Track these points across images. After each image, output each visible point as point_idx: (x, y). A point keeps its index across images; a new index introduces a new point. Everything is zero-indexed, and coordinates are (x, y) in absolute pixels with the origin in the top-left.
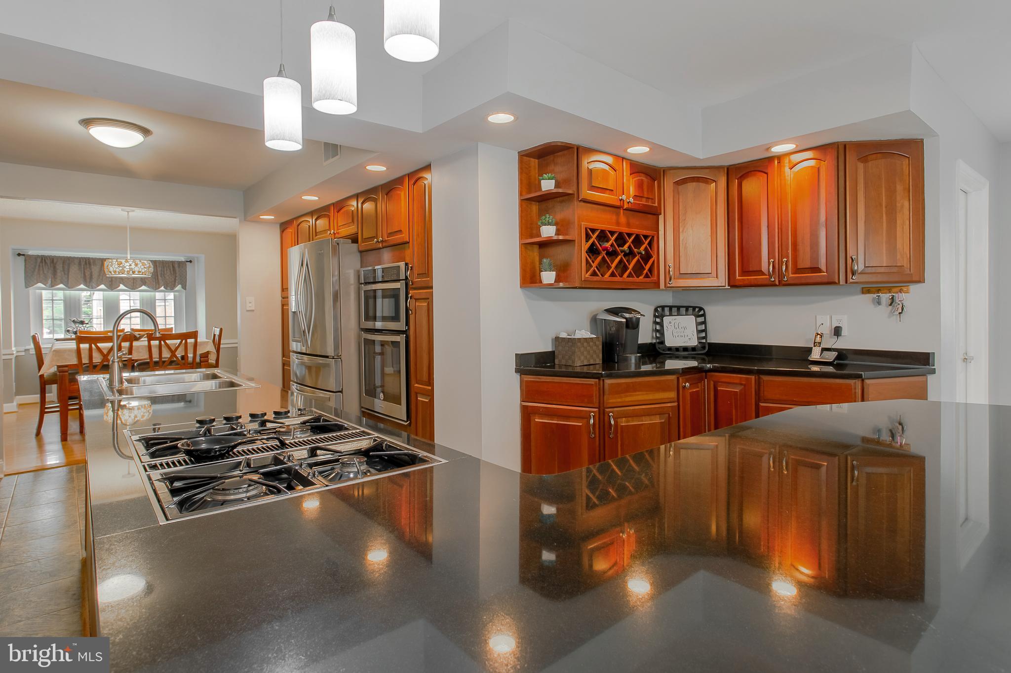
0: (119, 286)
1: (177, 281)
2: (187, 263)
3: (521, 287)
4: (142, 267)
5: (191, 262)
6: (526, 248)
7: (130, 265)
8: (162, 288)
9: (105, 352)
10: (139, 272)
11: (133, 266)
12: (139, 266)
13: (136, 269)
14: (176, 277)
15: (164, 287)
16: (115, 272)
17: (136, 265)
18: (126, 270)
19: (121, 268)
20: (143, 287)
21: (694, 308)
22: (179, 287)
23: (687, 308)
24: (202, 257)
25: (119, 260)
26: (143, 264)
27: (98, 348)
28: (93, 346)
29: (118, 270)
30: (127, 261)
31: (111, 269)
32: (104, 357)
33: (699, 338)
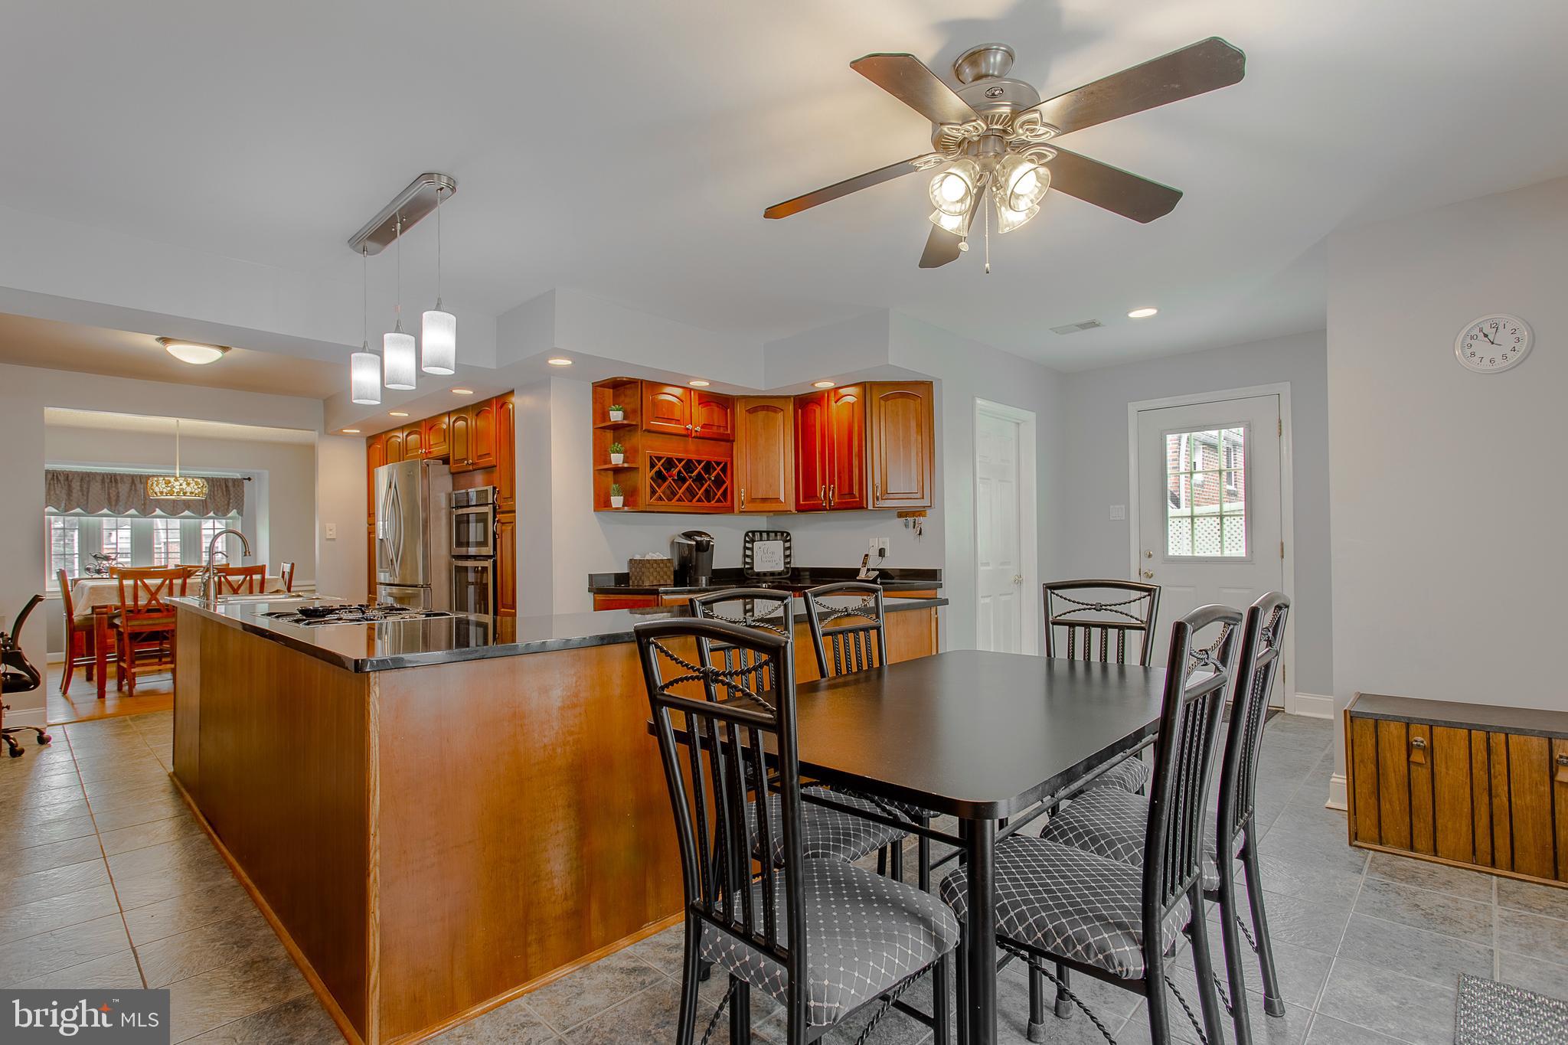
0: (155, 511)
1: (231, 505)
2: (244, 481)
3: (595, 511)
4: (196, 487)
5: (249, 479)
6: (600, 474)
7: (181, 485)
8: (211, 514)
9: (153, 590)
10: (191, 493)
11: (184, 486)
12: (192, 485)
13: (189, 490)
14: (230, 499)
15: (214, 513)
16: (162, 493)
17: (188, 484)
18: (176, 491)
19: (169, 489)
20: (187, 513)
21: (782, 533)
22: (233, 513)
23: (776, 533)
24: (266, 473)
25: (166, 479)
26: (197, 483)
27: (144, 585)
28: (139, 582)
29: (165, 490)
30: (176, 480)
31: (157, 489)
32: (151, 595)
33: (785, 563)
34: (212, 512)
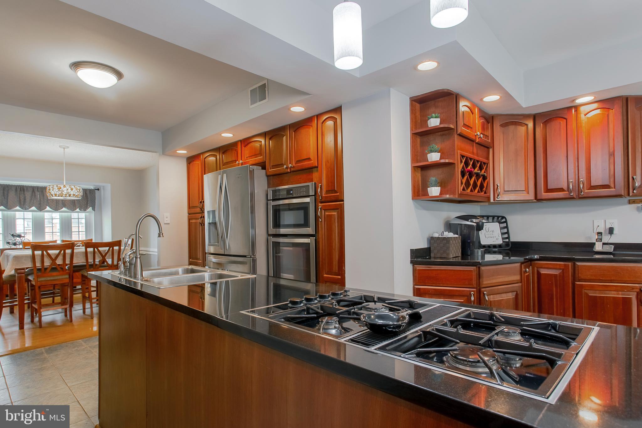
0: (46, 208)
1: (89, 205)
2: (96, 190)
3: (412, 199)
4: (76, 191)
5: (98, 189)
6: (415, 170)
7: (67, 190)
8: (78, 210)
9: (53, 257)
10: (74, 195)
11: (69, 190)
12: (74, 190)
13: (72, 193)
14: (88, 201)
15: (79, 209)
16: (56, 195)
17: (72, 189)
18: (64, 193)
19: (60, 192)
20: (64, 209)
21: (498, 217)
22: (90, 209)
23: (494, 217)
24: (108, 187)
25: (58, 186)
26: (77, 189)
27: (48, 254)
28: (45, 252)
29: (58, 193)
30: (65, 186)
31: (53, 193)
32: (52, 261)
34: (78, 209)
